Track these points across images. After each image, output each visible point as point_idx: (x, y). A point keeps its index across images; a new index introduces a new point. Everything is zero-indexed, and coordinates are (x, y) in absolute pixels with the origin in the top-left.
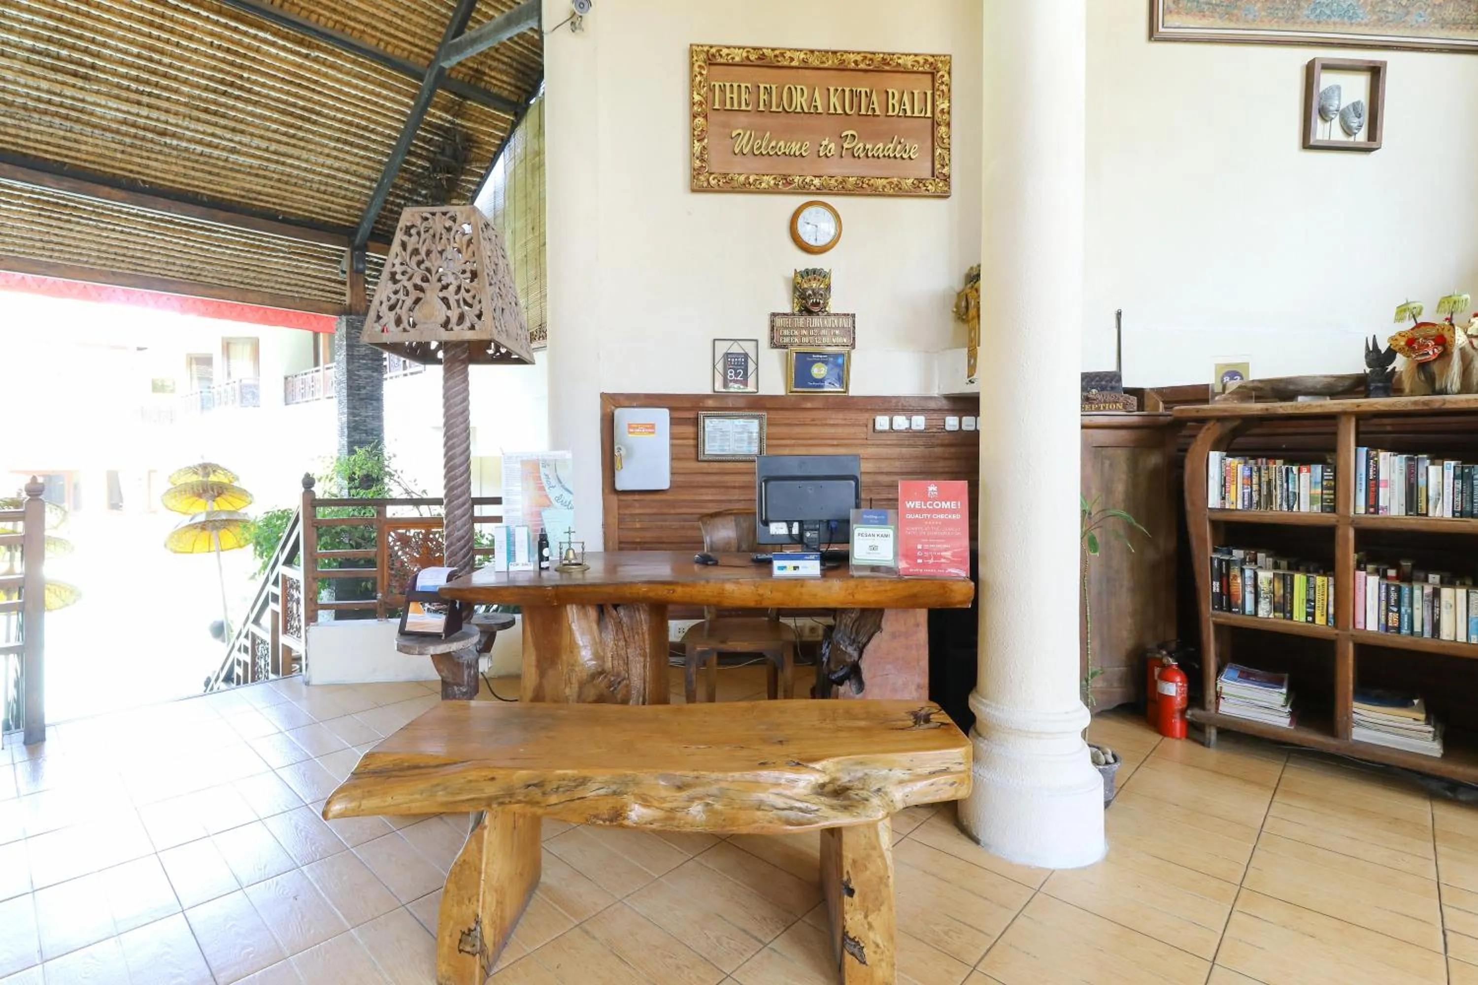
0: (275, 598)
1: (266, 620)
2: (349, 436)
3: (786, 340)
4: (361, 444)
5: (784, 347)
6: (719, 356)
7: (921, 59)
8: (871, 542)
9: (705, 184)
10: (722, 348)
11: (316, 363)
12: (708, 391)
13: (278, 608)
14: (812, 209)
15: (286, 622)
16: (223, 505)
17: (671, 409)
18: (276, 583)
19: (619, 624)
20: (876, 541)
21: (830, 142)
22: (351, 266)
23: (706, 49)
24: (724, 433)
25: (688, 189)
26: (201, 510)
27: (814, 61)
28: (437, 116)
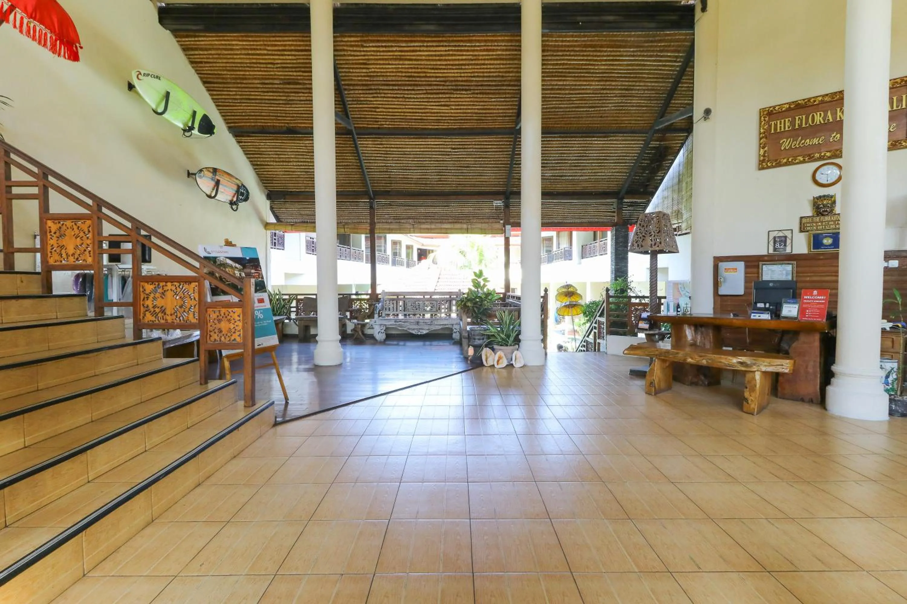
0: (595, 328)
1: (591, 336)
2: (615, 274)
3: (809, 228)
4: (620, 277)
5: (807, 231)
6: (771, 238)
7: (899, 81)
8: (789, 309)
9: (766, 166)
10: (772, 235)
11: (595, 239)
12: (765, 253)
13: (596, 331)
14: (825, 167)
15: (600, 335)
16: (573, 299)
17: (745, 262)
18: (596, 323)
19: (702, 333)
20: (791, 309)
21: (836, 134)
22: (618, 206)
23: (767, 109)
24: (773, 271)
25: (757, 168)
26: (567, 301)
27: (826, 99)
28: (654, 144)
